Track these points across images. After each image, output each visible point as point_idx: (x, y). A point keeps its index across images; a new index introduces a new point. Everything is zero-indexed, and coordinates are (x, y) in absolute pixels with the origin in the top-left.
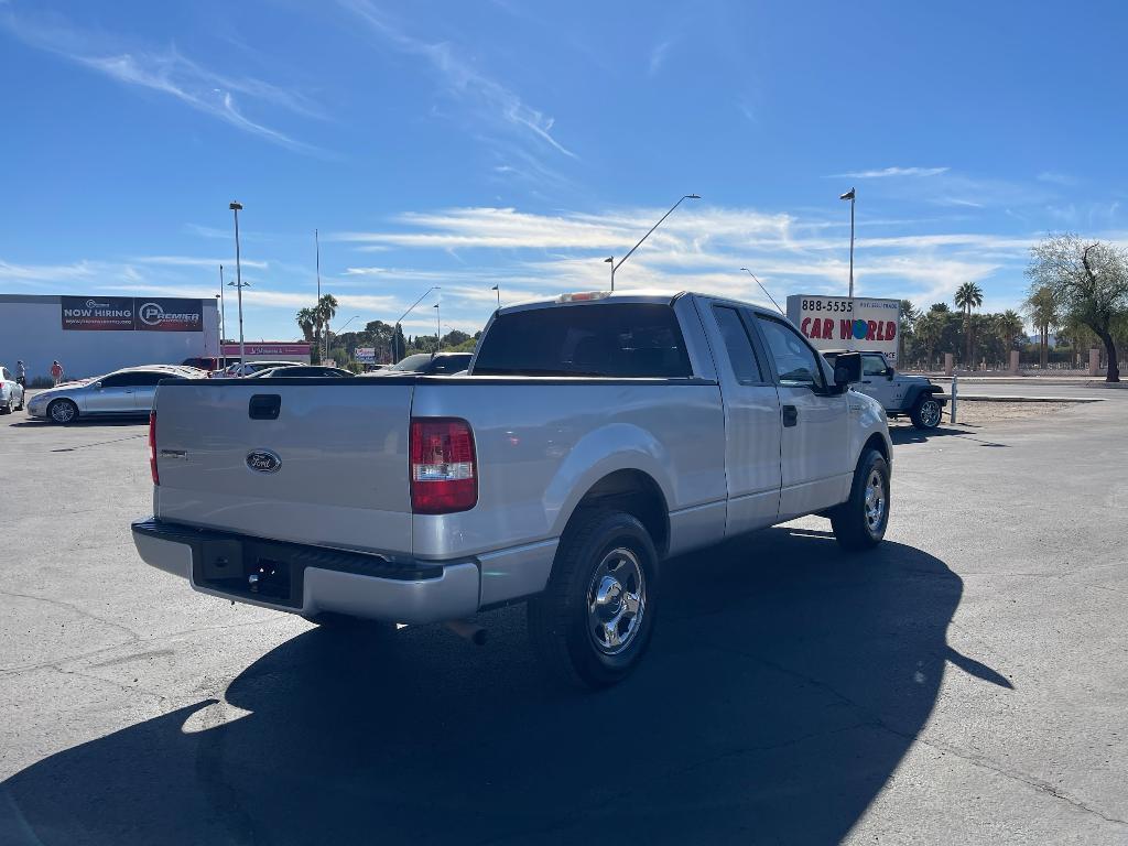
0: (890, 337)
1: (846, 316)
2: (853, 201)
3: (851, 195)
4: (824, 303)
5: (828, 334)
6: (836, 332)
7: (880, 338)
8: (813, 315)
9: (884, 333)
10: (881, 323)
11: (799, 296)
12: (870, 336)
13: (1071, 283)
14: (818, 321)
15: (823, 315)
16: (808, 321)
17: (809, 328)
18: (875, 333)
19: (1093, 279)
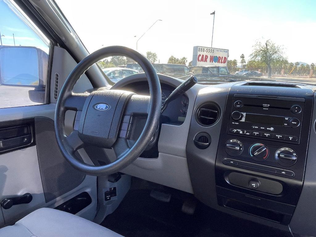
0: (224, 62)
1: (212, 54)
2: (214, 15)
3: (214, 13)
4: (205, 50)
5: (206, 61)
6: (208, 59)
7: (222, 62)
8: (202, 53)
9: (223, 61)
10: (222, 57)
11: (197, 47)
12: (219, 62)
13: (262, 50)
14: (203, 56)
15: (205, 53)
16: (200, 55)
17: (200, 58)
18: (220, 60)
19: (268, 49)
